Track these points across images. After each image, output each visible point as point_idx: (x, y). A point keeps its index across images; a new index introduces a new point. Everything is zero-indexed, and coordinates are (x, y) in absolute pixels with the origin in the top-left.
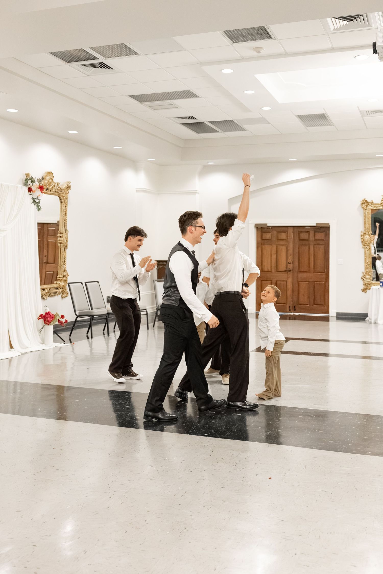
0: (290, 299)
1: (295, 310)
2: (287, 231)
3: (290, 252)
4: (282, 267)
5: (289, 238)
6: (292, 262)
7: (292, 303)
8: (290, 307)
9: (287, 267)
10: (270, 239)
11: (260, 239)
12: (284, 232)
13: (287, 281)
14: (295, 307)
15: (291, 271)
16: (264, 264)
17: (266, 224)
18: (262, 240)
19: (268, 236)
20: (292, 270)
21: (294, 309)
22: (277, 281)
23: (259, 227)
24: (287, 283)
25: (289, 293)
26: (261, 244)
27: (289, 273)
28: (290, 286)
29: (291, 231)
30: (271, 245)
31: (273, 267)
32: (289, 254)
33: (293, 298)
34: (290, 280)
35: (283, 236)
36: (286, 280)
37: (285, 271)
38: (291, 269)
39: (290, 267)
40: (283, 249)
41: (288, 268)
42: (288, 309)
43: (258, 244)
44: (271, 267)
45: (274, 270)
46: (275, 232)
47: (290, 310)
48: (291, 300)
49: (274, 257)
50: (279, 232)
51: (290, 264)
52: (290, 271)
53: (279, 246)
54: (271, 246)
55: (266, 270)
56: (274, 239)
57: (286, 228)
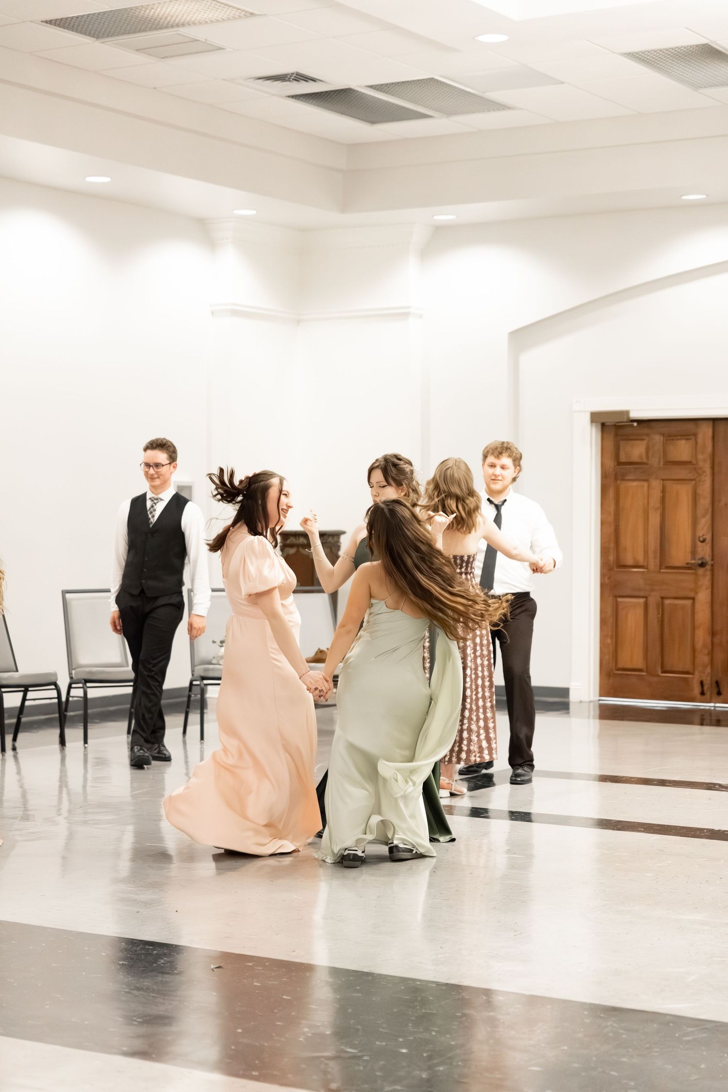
0: (703, 658)
1: (719, 693)
2: (695, 435)
3: (705, 502)
4: (680, 554)
5: (700, 457)
6: (708, 537)
7: (708, 670)
8: (702, 683)
9: (694, 552)
10: (645, 460)
11: (610, 464)
12: (686, 436)
13: (693, 599)
14: (717, 683)
15: (708, 567)
16: (622, 539)
17: (627, 412)
18: (619, 463)
19: (636, 451)
20: (710, 562)
21: (715, 691)
22: (662, 598)
23: (609, 421)
24: (693, 605)
25: (702, 636)
26: (616, 479)
27: (701, 571)
28: (703, 614)
29: (706, 432)
30: (644, 480)
31: (651, 555)
32: (700, 510)
33: (711, 653)
34: (703, 596)
35: (682, 450)
36: (691, 595)
37: (689, 567)
38: (708, 558)
39: (704, 551)
40: (684, 492)
41: (699, 556)
42: (697, 690)
43: (604, 476)
44: (646, 553)
45: (653, 564)
46: (658, 439)
47: (703, 693)
48: (706, 659)
49: (655, 519)
50: (670, 438)
51: (703, 541)
52: (702, 565)
53: (668, 483)
54: (645, 484)
55: (630, 562)
56: (655, 461)
57: (691, 426)
